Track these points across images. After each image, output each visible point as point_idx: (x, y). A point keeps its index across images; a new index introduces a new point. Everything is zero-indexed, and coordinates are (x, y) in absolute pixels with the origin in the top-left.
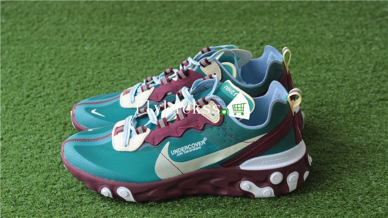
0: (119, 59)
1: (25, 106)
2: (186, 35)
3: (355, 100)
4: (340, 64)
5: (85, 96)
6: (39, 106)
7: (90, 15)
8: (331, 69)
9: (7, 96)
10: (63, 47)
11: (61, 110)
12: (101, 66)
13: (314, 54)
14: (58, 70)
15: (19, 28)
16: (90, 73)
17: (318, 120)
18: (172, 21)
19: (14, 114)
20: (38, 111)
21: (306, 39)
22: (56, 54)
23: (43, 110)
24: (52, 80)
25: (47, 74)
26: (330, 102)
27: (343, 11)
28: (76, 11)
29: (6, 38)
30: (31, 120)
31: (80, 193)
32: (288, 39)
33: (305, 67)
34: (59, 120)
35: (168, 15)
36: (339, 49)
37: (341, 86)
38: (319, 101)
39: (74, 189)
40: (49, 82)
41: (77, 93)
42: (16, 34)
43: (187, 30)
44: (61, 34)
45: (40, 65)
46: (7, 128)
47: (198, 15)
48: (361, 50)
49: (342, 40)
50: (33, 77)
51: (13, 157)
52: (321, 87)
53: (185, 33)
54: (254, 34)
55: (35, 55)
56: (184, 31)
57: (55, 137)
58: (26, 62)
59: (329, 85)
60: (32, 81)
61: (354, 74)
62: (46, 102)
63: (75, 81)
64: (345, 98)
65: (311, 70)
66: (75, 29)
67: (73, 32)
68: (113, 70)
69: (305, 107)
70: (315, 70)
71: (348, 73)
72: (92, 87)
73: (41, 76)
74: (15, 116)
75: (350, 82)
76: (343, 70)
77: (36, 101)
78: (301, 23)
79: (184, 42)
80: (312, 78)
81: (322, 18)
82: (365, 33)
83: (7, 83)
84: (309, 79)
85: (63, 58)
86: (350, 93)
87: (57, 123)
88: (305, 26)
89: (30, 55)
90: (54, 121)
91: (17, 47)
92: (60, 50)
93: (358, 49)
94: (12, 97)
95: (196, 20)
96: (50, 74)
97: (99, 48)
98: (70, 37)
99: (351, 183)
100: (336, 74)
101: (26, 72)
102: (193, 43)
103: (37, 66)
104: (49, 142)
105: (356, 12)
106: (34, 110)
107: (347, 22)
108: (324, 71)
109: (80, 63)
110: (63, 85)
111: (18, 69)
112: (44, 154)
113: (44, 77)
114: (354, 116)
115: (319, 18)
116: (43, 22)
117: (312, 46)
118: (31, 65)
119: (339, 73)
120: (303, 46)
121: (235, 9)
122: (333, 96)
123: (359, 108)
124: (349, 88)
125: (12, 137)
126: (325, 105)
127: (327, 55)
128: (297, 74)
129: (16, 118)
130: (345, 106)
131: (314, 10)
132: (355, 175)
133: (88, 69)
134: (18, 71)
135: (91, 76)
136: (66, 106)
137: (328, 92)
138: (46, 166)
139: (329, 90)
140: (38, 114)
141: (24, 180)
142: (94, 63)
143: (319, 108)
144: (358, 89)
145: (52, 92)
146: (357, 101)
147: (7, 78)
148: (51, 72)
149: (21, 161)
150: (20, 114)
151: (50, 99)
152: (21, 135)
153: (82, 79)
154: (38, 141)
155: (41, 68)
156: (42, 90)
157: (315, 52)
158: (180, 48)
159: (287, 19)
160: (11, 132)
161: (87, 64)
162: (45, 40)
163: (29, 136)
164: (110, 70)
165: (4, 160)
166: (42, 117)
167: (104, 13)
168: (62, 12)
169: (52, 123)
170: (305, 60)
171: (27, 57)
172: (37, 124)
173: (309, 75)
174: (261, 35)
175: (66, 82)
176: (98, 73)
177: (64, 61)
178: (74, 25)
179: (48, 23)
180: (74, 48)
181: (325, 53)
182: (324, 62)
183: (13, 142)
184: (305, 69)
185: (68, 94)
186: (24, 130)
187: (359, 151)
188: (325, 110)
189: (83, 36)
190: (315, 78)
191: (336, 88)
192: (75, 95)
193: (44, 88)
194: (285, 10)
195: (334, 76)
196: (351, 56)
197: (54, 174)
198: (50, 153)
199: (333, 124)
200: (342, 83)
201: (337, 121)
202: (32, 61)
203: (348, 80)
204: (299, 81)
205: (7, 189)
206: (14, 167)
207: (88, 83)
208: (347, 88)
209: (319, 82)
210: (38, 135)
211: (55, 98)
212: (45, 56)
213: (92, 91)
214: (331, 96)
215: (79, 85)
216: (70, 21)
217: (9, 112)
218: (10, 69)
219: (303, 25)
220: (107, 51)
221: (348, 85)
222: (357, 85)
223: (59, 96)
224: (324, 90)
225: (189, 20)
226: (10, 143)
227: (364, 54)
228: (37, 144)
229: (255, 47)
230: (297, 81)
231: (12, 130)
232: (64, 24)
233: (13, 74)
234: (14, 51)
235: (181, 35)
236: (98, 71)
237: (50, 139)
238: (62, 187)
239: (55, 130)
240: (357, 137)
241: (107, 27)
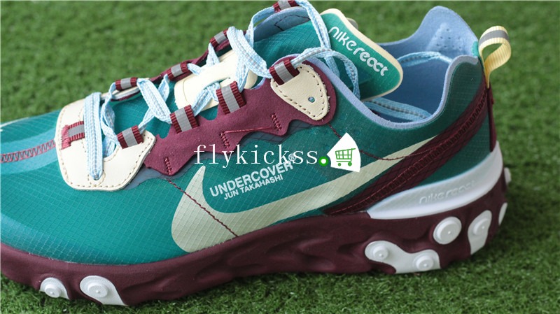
0: (108, 39)
12: (61, 60)
16: (30, 77)
68: (88, 74)
109: (12, 45)
128: (541, 128)
161: (27, 49)
164: (81, 74)
176: (49, 80)
236: (50, 73)
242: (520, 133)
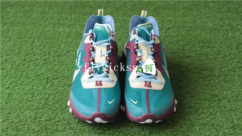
0: (80, 37)
1: (23, 66)
2: (122, 22)
3: (225, 67)
4: (216, 43)
5: (60, 61)
6: (31, 67)
7: (62, 7)
8: (211, 47)
9: (11, 59)
10: (46, 28)
11: (45, 69)
12: (70, 42)
13: (201, 36)
14: (43, 43)
15: (19, 15)
16: (63, 46)
17: (202, 80)
18: (113, 13)
19: (16, 72)
20: (30, 70)
21: (196, 26)
22: (41, 33)
23: (34, 69)
24: (40, 50)
25: (36, 46)
26: (210, 68)
27: (219, 9)
28: (54, 5)
29: (11, 22)
30: (26, 76)
31: (56, 124)
32: (185, 26)
33: (194, 45)
34: (43, 76)
35: (111, 8)
36: (216, 33)
37: (217, 58)
38: (203, 67)
39: (53, 121)
40: (37, 51)
41: (55, 59)
42: (17, 19)
43: (122, 19)
44: (44, 20)
45: (32, 40)
46: (12, 81)
47: (129, 9)
48: (229, 34)
49: (218, 28)
50: (28, 48)
51: (15, 100)
52: (204, 58)
53: (121, 21)
54: (164, 22)
55: (29, 33)
56: (120, 19)
57: (41, 87)
58: (23, 38)
59: (209, 57)
60: (27, 50)
61: (225, 50)
62: (36, 64)
63: (53, 51)
64: (219, 66)
65: (198, 47)
66: (53, 17)
67: (52, 18)
68: (77, 44)
69: (194, 71)
70: (201, 47)
71: (221, 49)
72: (64, 55)
73: (33, 47)
74: (17, 73)
75: (222, 55)
76: (218, 47)
77: (30, 63)
78: (192, 16)
79: (120, 27)
80: (199, 52)
81: (205, 13)
82: (231, 23)
83: (12, 52)
84: (197, 53)
85: (46, 36)
86: (222, 62)
87: (43, 78)
88: (195, 18)
89: (26, 33)
90: (41, 76)
91: (17, 28)
92: (44, 30)
93: (228, 34)
94: (15, 61)
95: (128, 12)
96: (38, 46)
97: (68, 29)
98: (50, 22)
99: (222, 121)
100: (214, 50)
101: (24, 44)
102: (126, 27)
103: (30, 41)
104: (37, 90)
105: (226, 9)
106: (28, 69)
107: (221, 16)
108: (206, 47)
109: (57, 39)
110: (46, 53)
111: (18, 42)
112: (35, 98)
113: (34, 48)
114: (224, 77)
115: (204, 12)
116: (34, 11)
117: (199, 31)
118: (26, 40)
119: (215, 49)
120: (194, 31)
121: (152, 6)
122: (212, 64)
123: (228, 72)
124: (221, 59)
125: (15, 86)
126: (207, 70)
127: (208, 37)
129: (17, 74)
130: (219, 71)
131: (201, 7)
132: (224, 116)
133: (62, 43)
134: (19, 44)
135: (63, 48)
136: (48, 67)
137: (209, 61)
138: (35, 106)
139: (209, 60)
140: (30, 72)
141: (22, 115)
142: (65, 39)
143: (203, 72)
144: (227, 60)
145: (39, 58)
146: (226, 68)
147: (11, 48)
148: (38, 45)
149: (21, 102)
150: (20, 71)
151: (38, 62)
152: (20, 85)
153: (58, 49)
154: (31, 90)
155: (33, 42)
156: (33, 56)
157: (201, 35)
158: (118, 31)
159: (184, 13)
160: (14, 83)
161: (61, 40)
162: (35, 23)
163: (25, 86)
164: (75, 44)
165: (10, 101)
166: (33, 74)
167: (71, 6)
168: (45, 5)
169: (39, 78)
170: (195, 40)
171: (24, 34)
172: (30, 78)
173: (197, 50)
174: (168, 23)
175: (48, 51)
176: (68, 46)
177: (47, 38)
178: (53, 14)
179: (36, 12)
180: (53, 29)
181: (207, 36)
182: (207, 42)
183: (15, 90)
184: (194, 46)
185: (49, 59)
186: (22, 82)
187: (227, 100)
188: (207, 73)
189: (58, 21)
190: (201, 52)
191: (214, 59)
192: (53, 60)
193: (34, 55)
194: (183, 7)
195: (212, 51)
196: (223, 38)
197: (40, 111)
198: (38, 98)
199: (211, 82)
200: (217, 56)
201: (214, 81)
202: (27, 37)
203: (221, 54)
204: (191, 54)
205: (12, 120)
206: (16, 106)
207: (61, 52)
208: (220, 59)
209: (203, 55)
210: (31, 86)
211: (41, 61)
212: (35, 34)
213: (64, 58)
214: (210, 64)
215: (56, 54)
216: (51, 11)
217: (13, 70)
218: (13, 42)
219: (194, 17)
220: (73, 32)
221: (221, 57)
222: (226, 57)
223: (43, 60)
224: (206, 60)
225: (124, 12)
226: (14, 90)
227: (231, 37)
228: (30, 91)
229: (164, 31)
230: (189, 54)
231: (15, 82)
232: (46, 13)
233: (15, 45)
234: (16, 30)
235: (118, 22)
236: (68, 44)
237: (38, 88)
238: (46, 120)
239: (41, 82)
240: (226, 91)
241: (73, 16)
242: (184, 50)
